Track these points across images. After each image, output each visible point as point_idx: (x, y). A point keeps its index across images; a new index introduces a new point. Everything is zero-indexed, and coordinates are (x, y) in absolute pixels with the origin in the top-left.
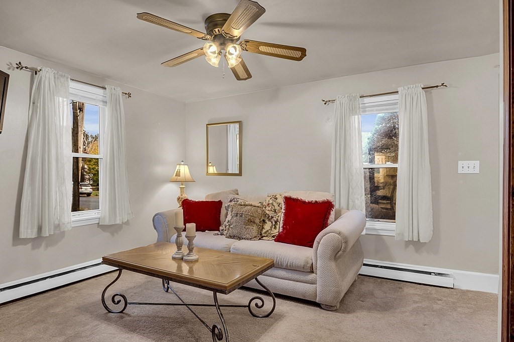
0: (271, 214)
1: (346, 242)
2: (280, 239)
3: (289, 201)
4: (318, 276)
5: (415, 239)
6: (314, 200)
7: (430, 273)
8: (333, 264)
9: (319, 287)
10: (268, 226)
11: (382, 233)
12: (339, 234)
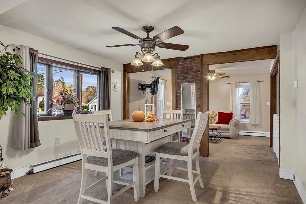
0: (213, 117)
1: (238, 122)
2: (217, 123)
3: (219, 113)
4: (230, 131)
5: (255, 124)
6: (227, 113)
7: (259, 133)
8: (235, 128)
9: (231, 134)
10: (213, 120)
11: (245, 123)
12: (236, 120)
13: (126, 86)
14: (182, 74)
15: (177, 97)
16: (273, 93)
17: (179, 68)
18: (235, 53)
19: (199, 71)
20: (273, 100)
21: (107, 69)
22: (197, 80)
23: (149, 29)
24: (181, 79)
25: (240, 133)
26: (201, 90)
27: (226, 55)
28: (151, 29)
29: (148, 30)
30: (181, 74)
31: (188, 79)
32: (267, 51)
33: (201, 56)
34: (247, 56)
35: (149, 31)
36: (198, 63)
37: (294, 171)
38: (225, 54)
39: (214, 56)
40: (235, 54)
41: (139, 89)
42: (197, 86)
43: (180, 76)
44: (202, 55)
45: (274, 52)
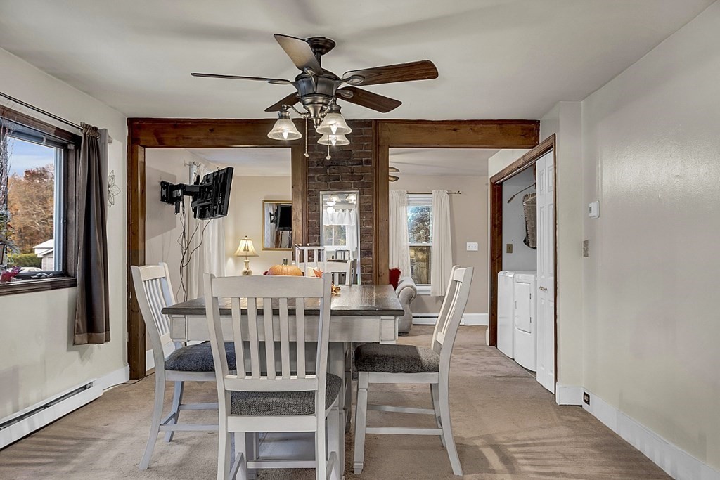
5: (443, 294)
11: (421, 293)
12: (412, 287)
13: (136, 189)
14: (323, 165)
15: (308, 226)
16: (496, 223)
17: (315, 150)
18: (455, 127)
19: (368, 162)
20: (496, 240)
21: (95, 129)
22: (363, 183)
23: (322, 47)
24: (319, 179)
25: (415, 321)
26: (375, 212)
27: (435, 128)
28: (328, 46)
29: (320, 50)
30: (318, 165)
31: (338, 179)
32: (520, 131)
33: (373, 124)
34: (480, 137)
35: (324, 50)
36: (365, 139)
37: (583, 385)
38: (432, 125)
39: (406, 127)
40: (455, 130)
41: (163, 199)
42: (362, 200)
43: (316, 171)
44: (376, 120)
45: (532, 136)
